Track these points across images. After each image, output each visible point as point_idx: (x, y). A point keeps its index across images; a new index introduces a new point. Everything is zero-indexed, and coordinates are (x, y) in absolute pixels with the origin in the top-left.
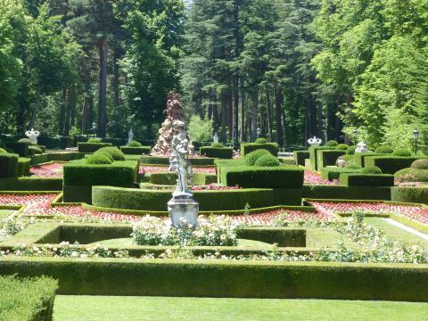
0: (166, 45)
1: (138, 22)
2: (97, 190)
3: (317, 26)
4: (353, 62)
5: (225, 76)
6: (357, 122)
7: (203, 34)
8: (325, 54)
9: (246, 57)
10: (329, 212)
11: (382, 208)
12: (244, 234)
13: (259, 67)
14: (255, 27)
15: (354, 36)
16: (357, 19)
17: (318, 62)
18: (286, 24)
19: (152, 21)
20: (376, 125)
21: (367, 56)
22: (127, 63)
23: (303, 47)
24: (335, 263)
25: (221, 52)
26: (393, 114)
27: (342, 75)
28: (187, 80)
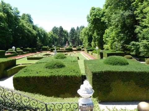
0: (67, 36)
1: (64, 35)
3: (80, 34)
5: (72, 39)
7: (70, 35)
8: (81, 37)
10: (75, 52)
11: (80, 52)
13: (75, 39)
14: (75, 35)
18: (78, 34)
19: (65, 34)
21: (84, 37)
22: (63, 38)
25: (72, 37)
27: (82, 39)
28: (69, 40)
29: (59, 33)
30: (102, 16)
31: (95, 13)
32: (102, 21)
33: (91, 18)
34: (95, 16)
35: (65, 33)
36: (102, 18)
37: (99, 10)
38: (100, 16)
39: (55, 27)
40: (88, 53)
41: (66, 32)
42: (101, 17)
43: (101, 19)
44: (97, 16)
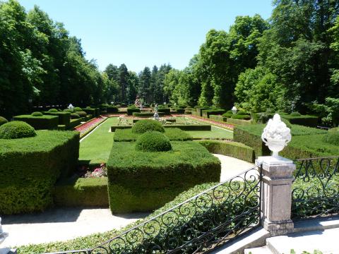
0: (136, 85)
1: (130, 81)
2: (134, 113)
3: (164, 82)
4: (171, 88)
5: (147, 91)
6: (172, 99)
7: (142, 83)
8: (166, 87)
9: (150, 88)
12: (167, 121)
13: (153, 90)
14: (152, 82)
15: (171, 84)
16: (172, 80)
17: (165, 88)
18: (158, 81)
19: (132, 81)
20: (176, 100)
21: (174, 87)
22: (128, 89)
23: (161, 86)
24: (186, 125)
25: (146, 86)
26: (180, 98)
27: (169, 91)
28: (139, 92)
29: (119, 77)
30: (232, 48)
31: (217, 42)
32: (231, 57)
33: (209, 50)
34: (219, 48)
35: (131, 78)
36: (232, 52)
37: (225, 36)
38: (228, 48)
39: (111, 65)
40: (209, 117)
41: (132, 76)
42: (229, 50)
43: (229, 54)
44: (222, 48)
